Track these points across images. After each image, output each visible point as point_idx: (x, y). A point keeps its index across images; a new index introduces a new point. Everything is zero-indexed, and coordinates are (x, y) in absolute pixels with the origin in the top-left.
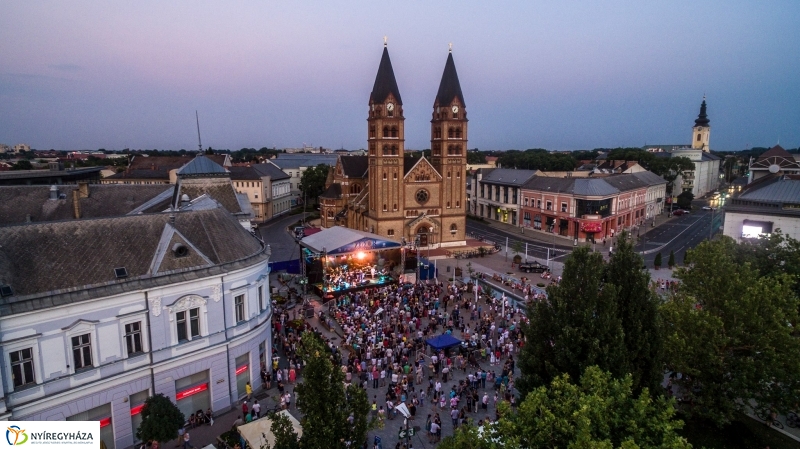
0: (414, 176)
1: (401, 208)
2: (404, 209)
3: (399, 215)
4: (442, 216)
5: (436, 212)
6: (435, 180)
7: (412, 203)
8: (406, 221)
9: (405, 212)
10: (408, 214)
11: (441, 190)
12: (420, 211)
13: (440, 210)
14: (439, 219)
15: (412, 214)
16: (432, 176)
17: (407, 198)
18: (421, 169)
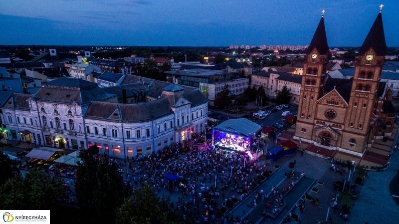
0: (325, 101)
1: (313, 118)
2: (315, 119)
3: (311, 121)
4: (344, 131)
5: (340, 127)
6: (342, 106)
7: (321, 116)
8: (315, 127)
9: (316, 121)
10: (318, 122)
11: (346, 113)
12: (326, 123)
13: (343, 127)
14: (341, 132)
15: (321, 123)
16: (340, 103)
17: (318, 113)
18: (331, 97)
